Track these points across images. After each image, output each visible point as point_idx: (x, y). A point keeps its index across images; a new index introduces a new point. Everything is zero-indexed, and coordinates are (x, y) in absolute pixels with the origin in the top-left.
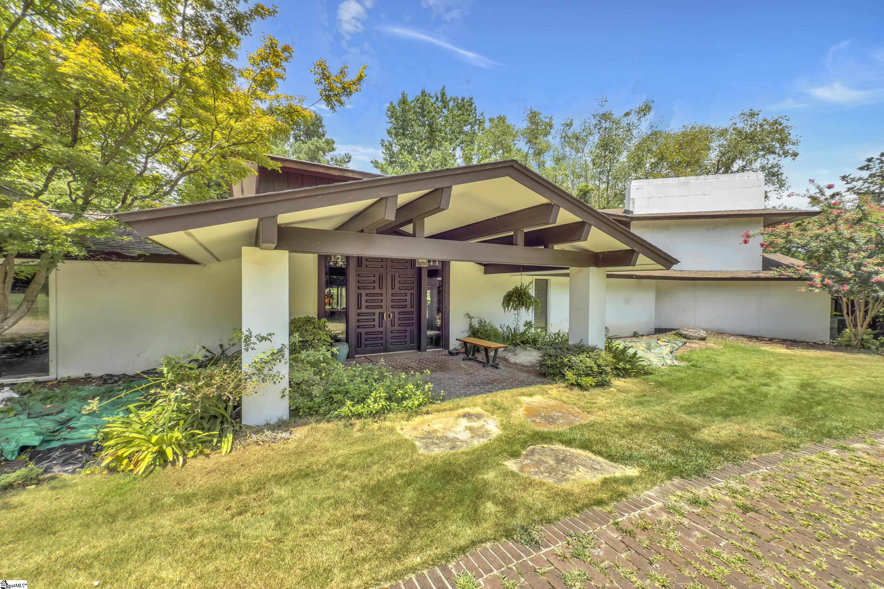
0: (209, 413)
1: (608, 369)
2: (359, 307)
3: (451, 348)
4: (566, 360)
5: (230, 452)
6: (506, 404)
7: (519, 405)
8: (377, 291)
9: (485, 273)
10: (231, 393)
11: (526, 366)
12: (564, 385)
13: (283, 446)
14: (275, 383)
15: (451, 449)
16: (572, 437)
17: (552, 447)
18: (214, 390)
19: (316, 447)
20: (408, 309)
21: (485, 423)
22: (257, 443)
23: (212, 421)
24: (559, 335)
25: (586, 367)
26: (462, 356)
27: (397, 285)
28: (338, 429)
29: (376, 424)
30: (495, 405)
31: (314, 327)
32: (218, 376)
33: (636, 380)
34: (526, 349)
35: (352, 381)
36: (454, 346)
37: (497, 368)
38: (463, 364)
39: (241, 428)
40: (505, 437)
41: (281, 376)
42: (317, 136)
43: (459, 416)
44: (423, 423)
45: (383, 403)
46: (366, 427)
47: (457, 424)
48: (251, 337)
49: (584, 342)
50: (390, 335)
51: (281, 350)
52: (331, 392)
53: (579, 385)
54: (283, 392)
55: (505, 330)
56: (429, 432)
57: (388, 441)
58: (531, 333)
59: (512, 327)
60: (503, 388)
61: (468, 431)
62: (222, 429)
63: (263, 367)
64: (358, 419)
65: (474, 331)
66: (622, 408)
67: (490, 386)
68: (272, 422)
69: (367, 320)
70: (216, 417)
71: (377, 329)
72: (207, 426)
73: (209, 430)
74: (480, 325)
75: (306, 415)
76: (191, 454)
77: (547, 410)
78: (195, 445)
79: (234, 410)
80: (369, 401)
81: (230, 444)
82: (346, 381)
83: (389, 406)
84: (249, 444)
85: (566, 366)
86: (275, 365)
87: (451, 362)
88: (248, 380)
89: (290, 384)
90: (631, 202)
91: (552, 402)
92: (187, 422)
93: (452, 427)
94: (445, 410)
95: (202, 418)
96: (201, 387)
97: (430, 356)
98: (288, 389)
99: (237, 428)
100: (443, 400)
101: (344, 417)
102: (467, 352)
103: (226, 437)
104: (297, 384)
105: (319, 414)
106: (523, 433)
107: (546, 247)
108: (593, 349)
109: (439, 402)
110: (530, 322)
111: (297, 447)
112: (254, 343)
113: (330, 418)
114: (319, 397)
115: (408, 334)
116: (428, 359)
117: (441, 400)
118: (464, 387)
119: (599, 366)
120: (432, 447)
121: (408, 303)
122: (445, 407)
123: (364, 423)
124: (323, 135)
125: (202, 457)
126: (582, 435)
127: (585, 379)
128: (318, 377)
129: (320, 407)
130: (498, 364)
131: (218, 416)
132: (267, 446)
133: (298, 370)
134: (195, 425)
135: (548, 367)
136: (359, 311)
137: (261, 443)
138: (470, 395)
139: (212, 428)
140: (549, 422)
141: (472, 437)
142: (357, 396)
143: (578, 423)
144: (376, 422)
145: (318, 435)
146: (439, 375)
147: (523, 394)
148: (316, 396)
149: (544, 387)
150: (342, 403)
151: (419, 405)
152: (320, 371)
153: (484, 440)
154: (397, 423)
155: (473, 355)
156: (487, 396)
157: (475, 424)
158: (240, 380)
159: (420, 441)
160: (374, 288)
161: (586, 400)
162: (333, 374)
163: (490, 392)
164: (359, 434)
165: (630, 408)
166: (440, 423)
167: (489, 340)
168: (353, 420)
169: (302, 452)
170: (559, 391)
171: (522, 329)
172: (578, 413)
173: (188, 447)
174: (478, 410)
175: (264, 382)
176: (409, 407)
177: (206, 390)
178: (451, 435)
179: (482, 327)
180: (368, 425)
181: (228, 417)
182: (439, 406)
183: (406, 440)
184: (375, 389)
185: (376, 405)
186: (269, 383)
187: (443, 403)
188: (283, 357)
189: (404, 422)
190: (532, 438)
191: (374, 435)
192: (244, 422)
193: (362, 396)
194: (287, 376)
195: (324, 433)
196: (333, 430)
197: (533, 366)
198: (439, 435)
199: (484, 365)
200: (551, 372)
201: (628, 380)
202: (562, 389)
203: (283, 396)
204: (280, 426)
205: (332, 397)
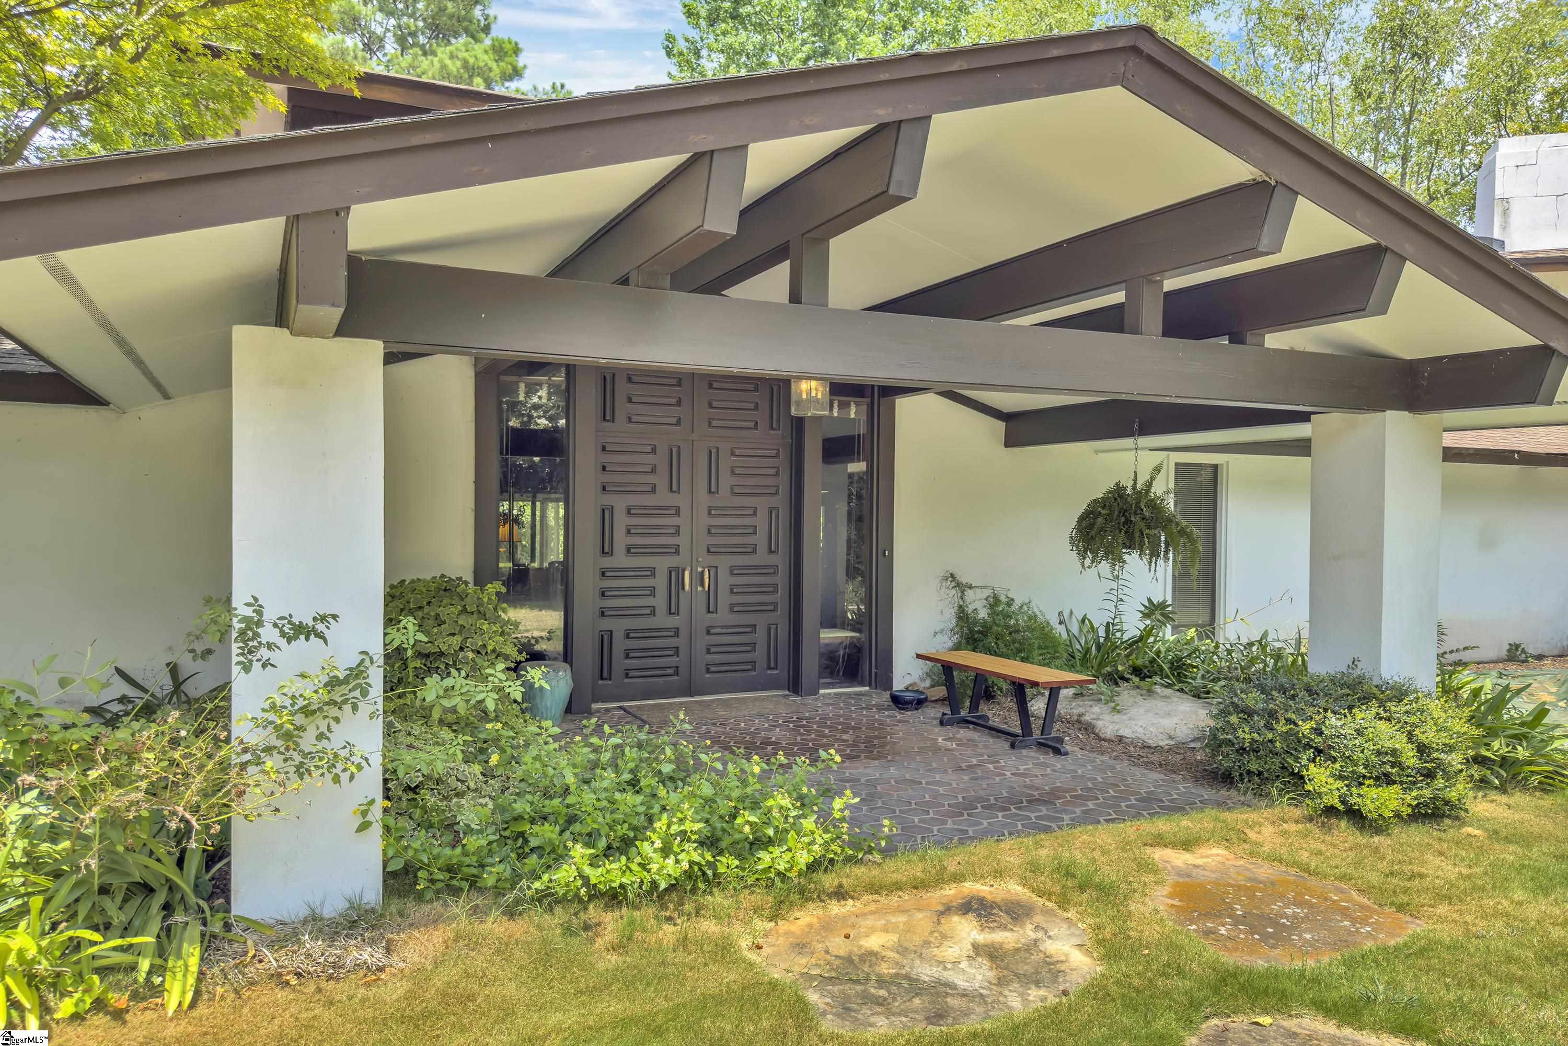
0: (128, 874)
1: (1455, 760)
2: (606, 550)
3: (899, 684)
4: (1305, 728)
5: (193, 1005)
6: (1109, 873)
7: (1151, 878)
8: (663, 497)
9: (1011, 441)
10: (195, 810)
11: (1157, 749)
12: (1297, 812)
13: (362, 991)
14: (337, 779)
15: (930, 1020)
16: (1358, 989)
17: (1290, 1024)
18: (140, 795)
19: (472, 997)
20: (761, 557)
21: (1040, 935)
22: (277, 978)
23: (136, 902)
24: (1263, 647)
25: (1379, 753)
26: (933, 712)
27: (727, 480)
28: (545, 942)
29: (668, 928)
30: (1069, 874)
31: (464, 610)
32: (151, 749)
33: (1547, 801)
34: (1150, 692)
35: (587, 782)
36: (908, 681)
37: (1057, 751)
38: (941, 736)
39: (227, 927)
40: (1118, 983)
41: (356, 759)
42: (466, 30)
43: (947, 910)
44: (827, 926)
45: (692, 854)
46: (637, 934)
47: (944, 937)
48: (259, 624)
49: (1364, 667)
50: (702, 641)
51: (357, 672)
52: (518, 818)
53: (1355, 815)
54: (364, 813)
55: (1075, 629)
56: (849, 960)
57: (712, 987)
58: (1164, 642)
59: (1099, 620)
60: (1089, 818)
61: (984, 961)
62: (169, 929)
63: (301, 728)
64: (607, 907)
65: (971, 631)
66: (1519, 895)
67: (1044, 810)
68: (328, 912)
69: (631, 592)
70: (148, 890)
71: (662, 620)
72: (118, 918)
73: (126, 931)
74: (993, 613)
75: (438, 892)
76: (66, 1007)
77: (1252, 897)
78: (79, 977)
79: (208, 868)
80: (646, 847)
81: (191, 980)
82: (570, 780)
83: (712, 865)
84: (252, 983)
85: (1308, 746)
86: (337, 720)
87: (900, 731)
88: (252, 769)
89: (386, 790)
90: (1498, 211)
91: (1265, 871)
92: (55, 903)
93: (927, 943)
94: (898, 887)
95: (104, 890)
96: (98, 786)
97: (830, 711)
98: (381, 803)
99: (216, 927)
100: (889, 852)
101: (562, 901)
102: (952, 700)
103: (179, 956)
104: (408, 788)
105: (481, 890)
106: (1180, 972)
107: (1237, 339)
108: (1400, 693)
109: (877, 857)
110: (1162, 606)
111: (409, 997)
112: (270, 646)
113: (518, 902)
114: (480, 832)
115: (760, 636)
116: (824, 718)
117: (882, 851)
118: (957, 811)
119: (1422, 749)
120: (866, 1011)
121: (761, 540)
122: (896, 877)
123: (632, 923)
124: (487, 29)
125: (100, 1020)
126: (1393, 984)
127: (1374, 792)
128: (477, 769)
129: (482, 866)
130: (1060, 740)
131: (154, 884)
132: (312, 988)
133: (410, 746)
134: (83, 910)
135: (1242, 750)
136: (607, 562)
137: (294, 982)
138: (981, 836)
139: (136, 923)
140: (1265, 937)
141: (1001, 982)
142: (605, 830)
143: (1369, 945)
144: (669, 919)
145: (480, 962)
146: (867, 770)
147: (1159, 841)
148: (469, 830)
149: (1228, 816)
150: (555, 855)
151: (812, 867)
152: (482, 751)
153: (1042, 992)
154: (738, 927)
155: (974, 707)
156: (1038, 845)
157: (1006, 938)
158: (224, 766)
159: (820, 989)
160: (654, 490)
161: (1383, 865)
162: (527, 758)
163: (1047, 830)
164: (614, 959)
165: (1547, 895)
166: (885, 930)
167: (1024, 660)
168: (594, 912)
169: (426, 1015)
170: (1285, 833)
171: (1132, 626)
172: (1363, 907)
173: (56, 983)
174: (1014, 889)
175: (301, 777)
176: (779, 874)
177: (113, 797)
178: (926, 972)
179: (1000, 620)
180: (644, 930)
181: (187, 889)
182: (876, 872)
183: (774, 985)
184: (664, 808)
185: (670, 861)
186: (316, 781)
187: (890, 864)
188: (365, 693)
189: (760, 925)
190: (1216, 991)
191: (663, 963)
192: (237, 909)
193: (622, 830)
194: (377, 760)
195: (498, 952)
196: (528, 944)
197: (1179, 748)
198: (885, 969)
199: (1015, 741)
200: (1254, 767)
201: (1518, 798)
202: (1293, 827)
203: (364, 826)
204: (353, 924)
205: (522, 834)
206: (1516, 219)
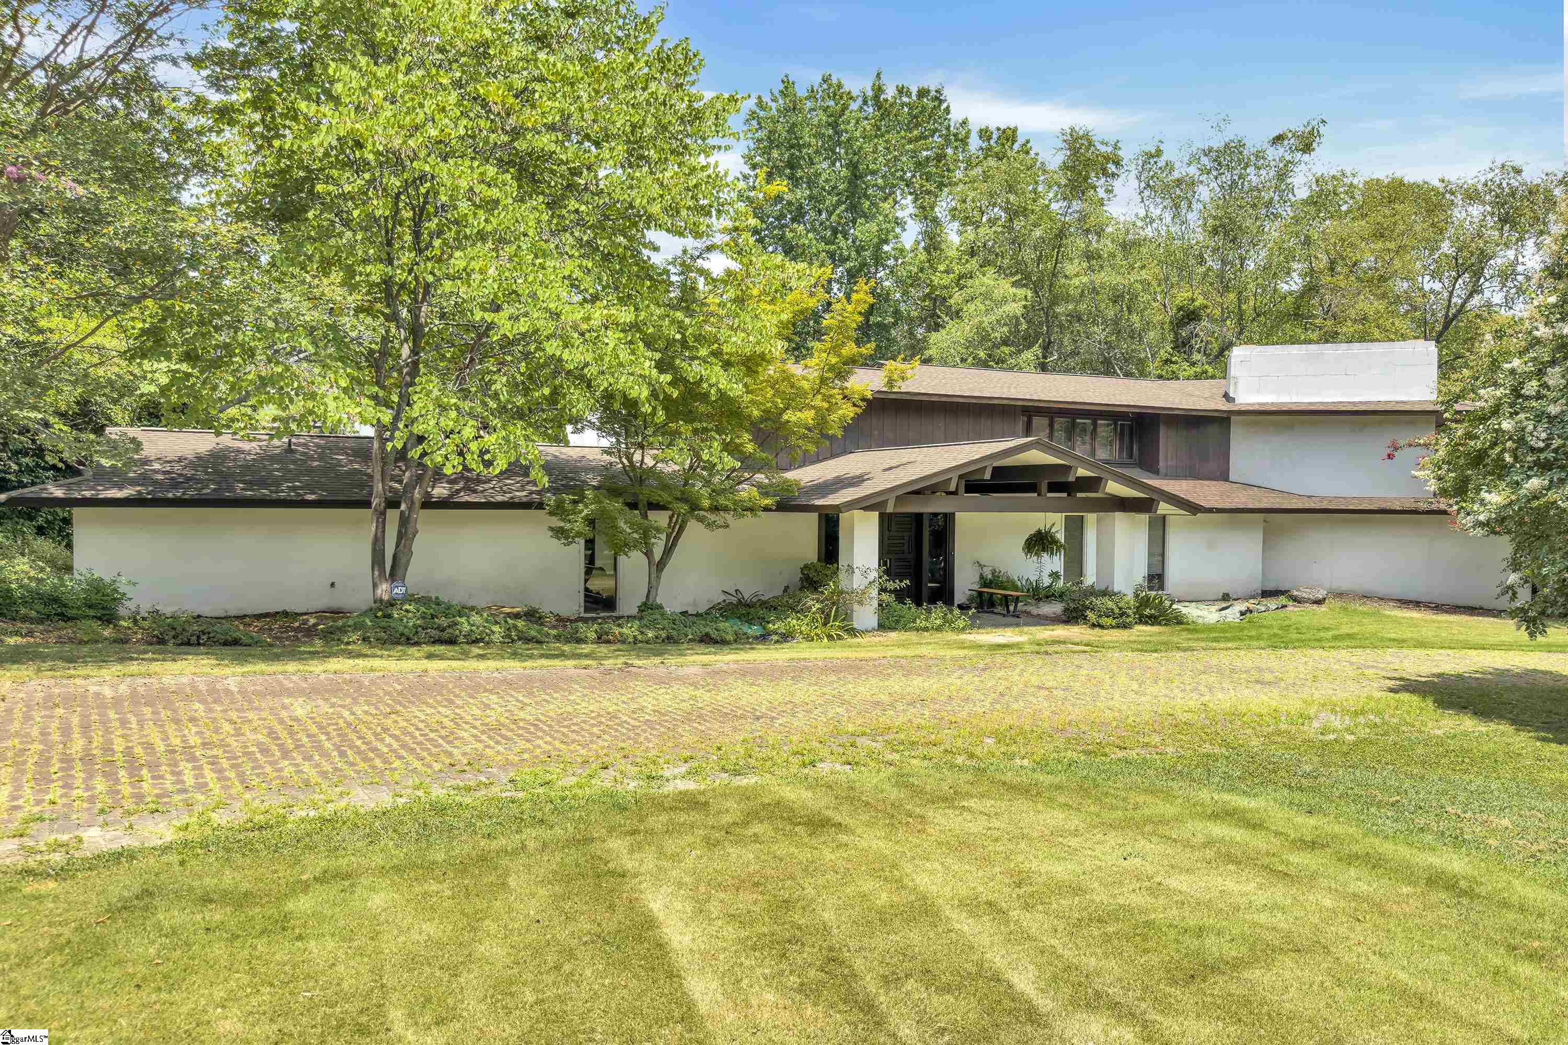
3: (958, 601)
4: (1089, 604)
12: (1085, 625)
20: (906, 555)
24: (1088, 586)
25: (1108, 609)
26: (972, 610)
34: (1049, 602)
36: (962, 599)
49: (1108, 588)
53: (1100, 626)
55: (1024, 583)
58: (1059, 586)
59: (1033, 579)
65: (986, 580)
74: (993, 574)
85: (1089, 609)
90: (1232, 383)
94: (983, 633)
102: (981, 605)
107: (1070, 494)
108: (1118, 594)
110: (1058, 573)
127: (1105, 620)
130: (1019, 615)
135: (1071, 613)
147: (1046, 629)
155: (989, 607)
156: (1015, 629)
167: (1006, 590)
170: (1081, 631)
171: (1046, 581)
179: (996, 576)
199: (1004, 616)
200: (1074, 616)
201: (1156, 627)
202: (1083, 629)
206: (1240, 386)
